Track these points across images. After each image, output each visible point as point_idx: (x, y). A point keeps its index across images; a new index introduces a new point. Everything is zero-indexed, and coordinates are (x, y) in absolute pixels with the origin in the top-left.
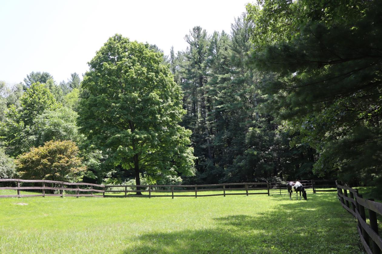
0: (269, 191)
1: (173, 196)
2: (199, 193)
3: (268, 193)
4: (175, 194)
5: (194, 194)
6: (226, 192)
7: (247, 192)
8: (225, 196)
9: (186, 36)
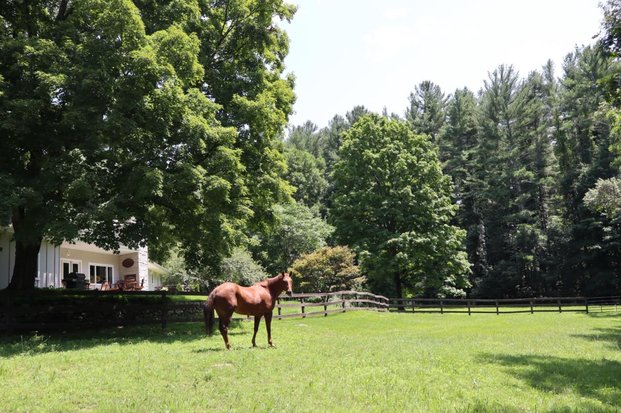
0: (587, 308)
1: (470, 312)
2: (500, 309)
3: (587, 311)
4: (472, 309)
5: (494, 309)
6: (534, 309)
7: (560, 309)
8: (532, 313)
9: (412, 95)
